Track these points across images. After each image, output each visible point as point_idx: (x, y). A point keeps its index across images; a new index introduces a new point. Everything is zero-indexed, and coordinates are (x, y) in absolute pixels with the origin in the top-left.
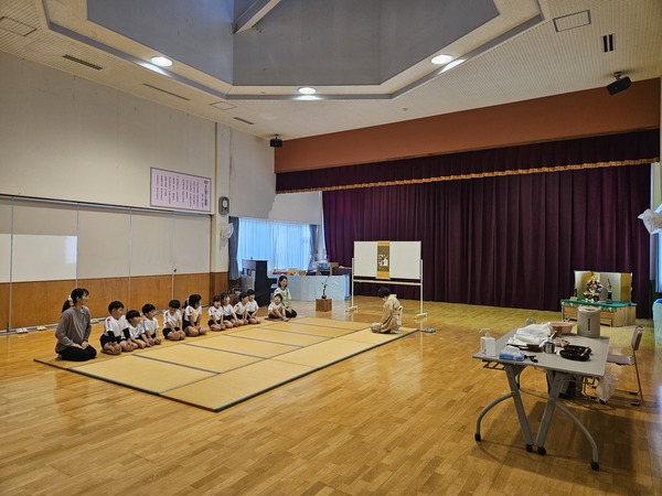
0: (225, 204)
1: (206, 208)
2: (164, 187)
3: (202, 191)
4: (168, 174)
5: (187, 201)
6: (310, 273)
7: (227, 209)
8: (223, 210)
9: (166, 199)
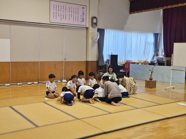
0: (95, 21)
1: (84, 23)
2: (57, 12)
3: (81, 13)
4: (60, 4)
5: (72, 19)
6: (152, 64)
7: (96, 24)
8: (94, 24)
9: (59, 18)
